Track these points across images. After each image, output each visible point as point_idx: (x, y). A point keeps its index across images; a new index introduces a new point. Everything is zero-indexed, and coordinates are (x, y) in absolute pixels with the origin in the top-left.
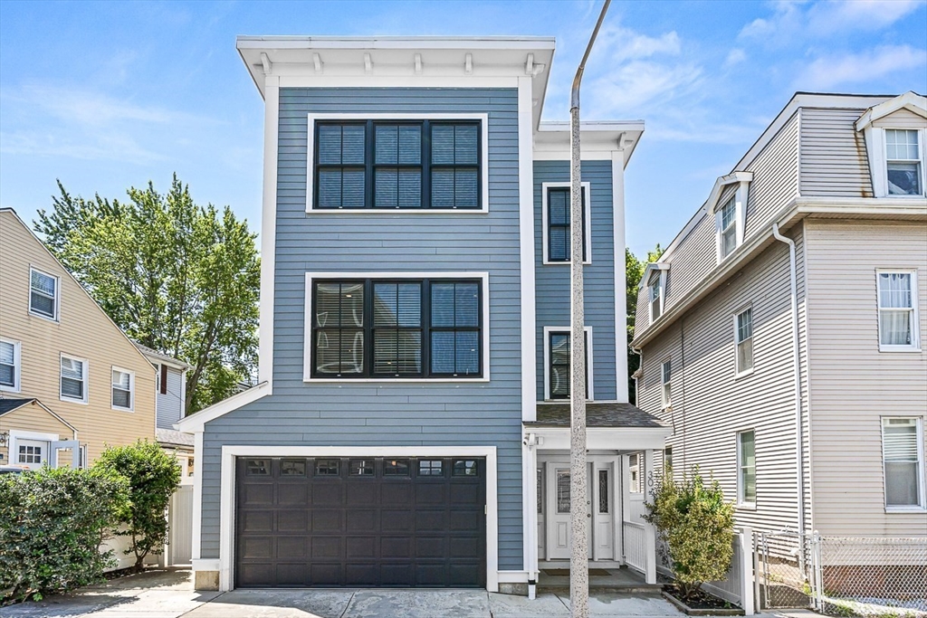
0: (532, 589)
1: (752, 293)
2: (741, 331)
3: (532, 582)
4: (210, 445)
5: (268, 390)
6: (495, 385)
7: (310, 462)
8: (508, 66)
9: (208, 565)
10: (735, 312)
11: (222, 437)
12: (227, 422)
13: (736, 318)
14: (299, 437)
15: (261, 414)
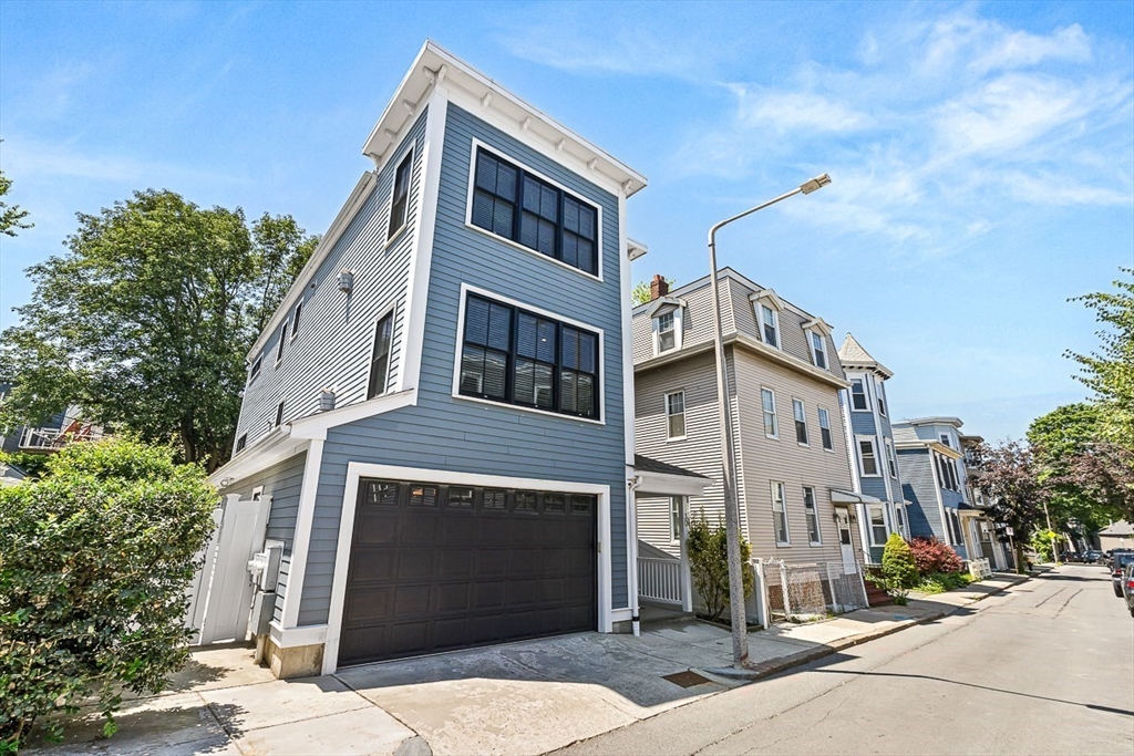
0: (636, 625)
1: (687, 382)
2: (670, 407)
3: (635, 619)
4: (332, 458)
5: (412, 400)
6: (609, 429)
7: (443, 489)
8: (613, 179)
9: (309, 636)
10: (667, 392)
11: (347, 450)
12: (358, 431)
13: (666, 397)
14: (442, 460)
15: (401, 427)
